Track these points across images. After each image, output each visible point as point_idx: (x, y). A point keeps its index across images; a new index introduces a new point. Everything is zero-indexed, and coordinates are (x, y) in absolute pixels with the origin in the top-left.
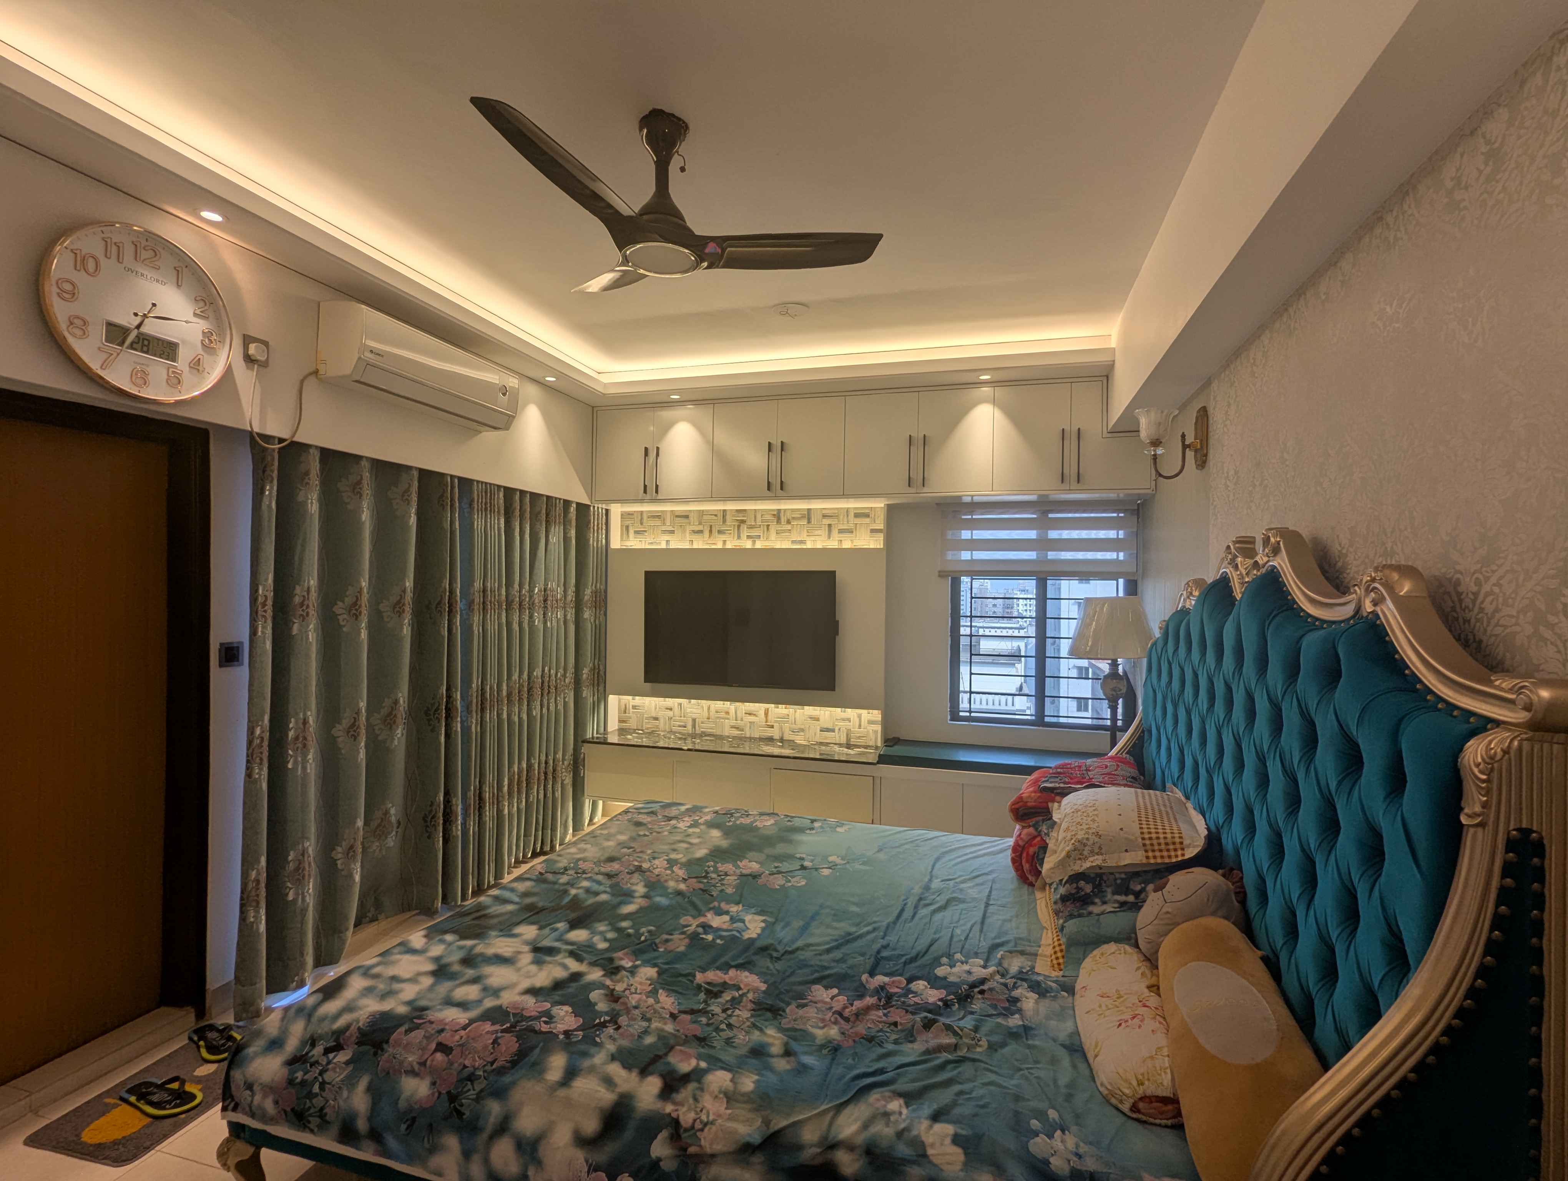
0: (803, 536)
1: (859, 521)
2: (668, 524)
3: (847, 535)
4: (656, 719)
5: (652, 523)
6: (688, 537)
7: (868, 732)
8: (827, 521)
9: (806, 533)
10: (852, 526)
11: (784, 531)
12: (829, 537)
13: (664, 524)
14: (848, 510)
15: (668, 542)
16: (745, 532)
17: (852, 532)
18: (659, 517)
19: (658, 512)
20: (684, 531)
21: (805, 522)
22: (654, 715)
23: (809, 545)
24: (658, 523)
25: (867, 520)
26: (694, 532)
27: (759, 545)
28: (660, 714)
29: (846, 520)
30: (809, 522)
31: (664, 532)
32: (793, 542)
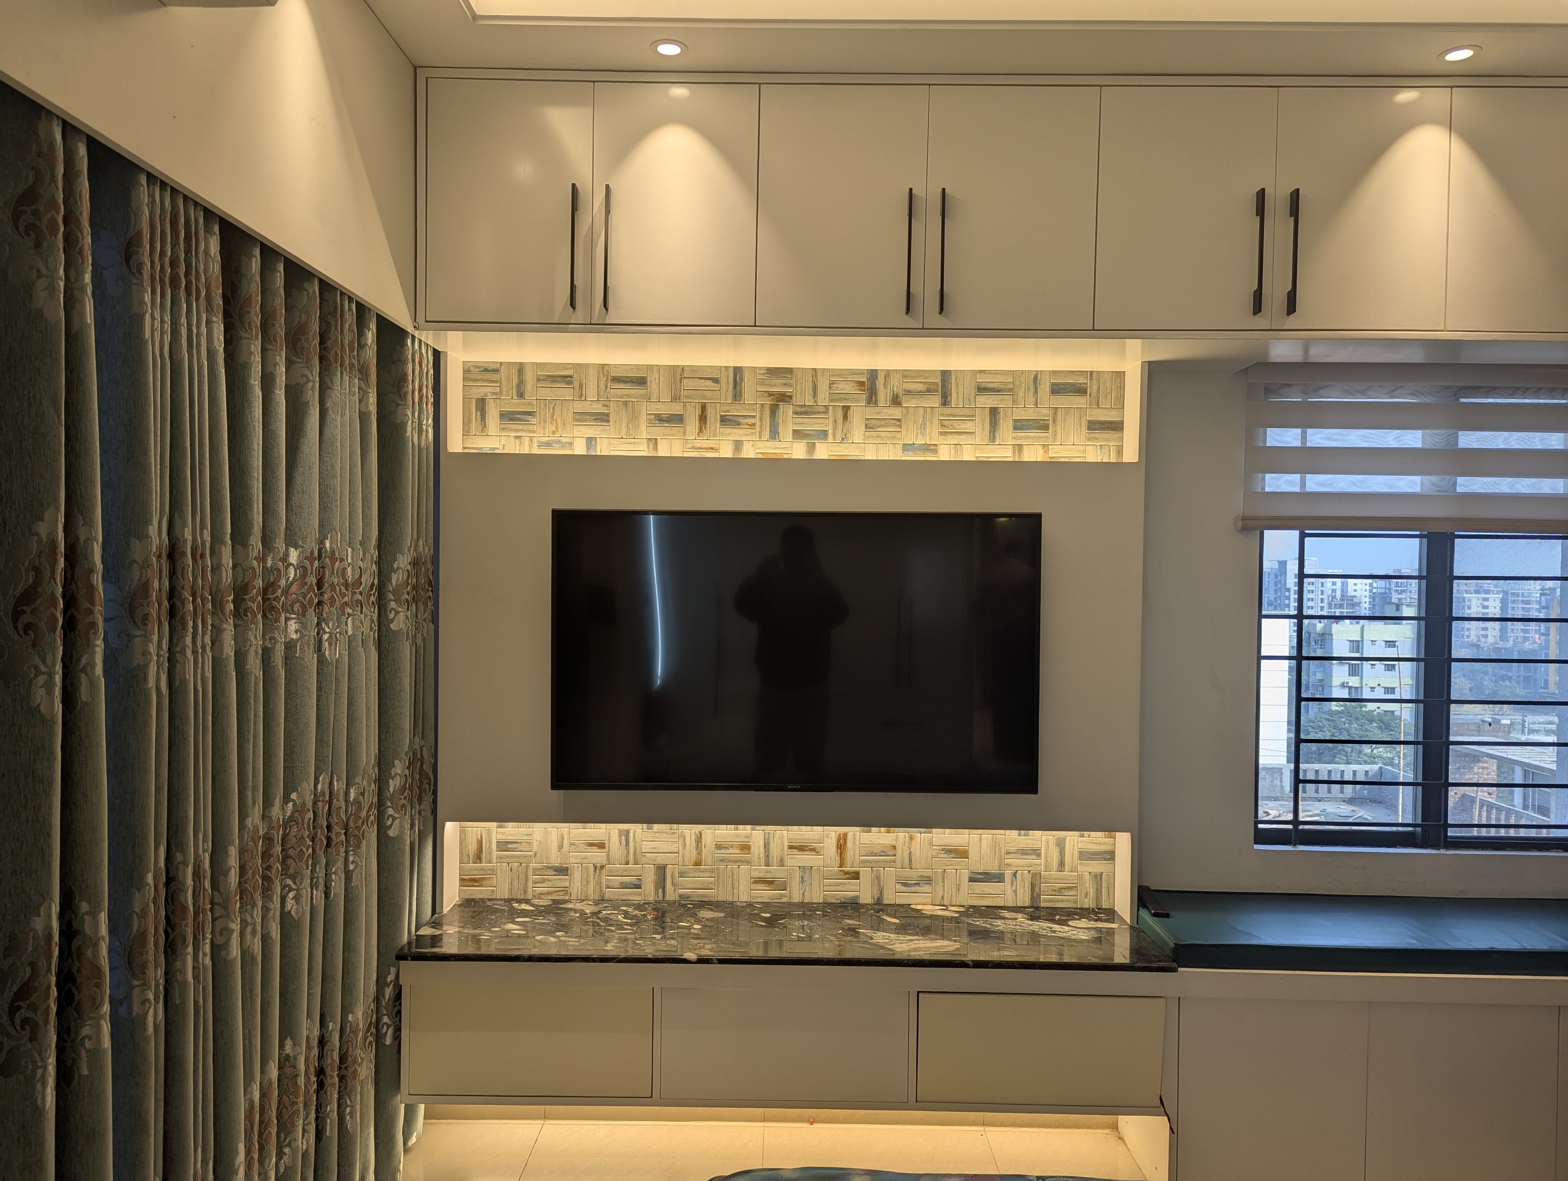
0: (932, 436)
1: (1062, 401)
2: (592, 395)
3: (1033, 434)
4: (562, 871)
5: (548, 393)
6: (644, 431)
7: (1080, 877)
8: (987, 401)
9: (936, 428)
10: (1044, 413)
11: (884, 422)
12: (993, 438)
13: (581, 397)
14: (1036, 378)
15: (590, 441)
16: (789, 421)
17: (1045, 428)
18: (567, 379)
19: (565, 366)
20: (633, 418)
21: (935, 401)
22: (555, 860)
23: (945, 454)
24: (565, 393)
25: (1080, 401)
26: (662, 419)
27: (822, 452)
28: (573, 859)
29: (1032, 399)
30: (945, 402)
31: (581, 417)
32: (906, 447)
